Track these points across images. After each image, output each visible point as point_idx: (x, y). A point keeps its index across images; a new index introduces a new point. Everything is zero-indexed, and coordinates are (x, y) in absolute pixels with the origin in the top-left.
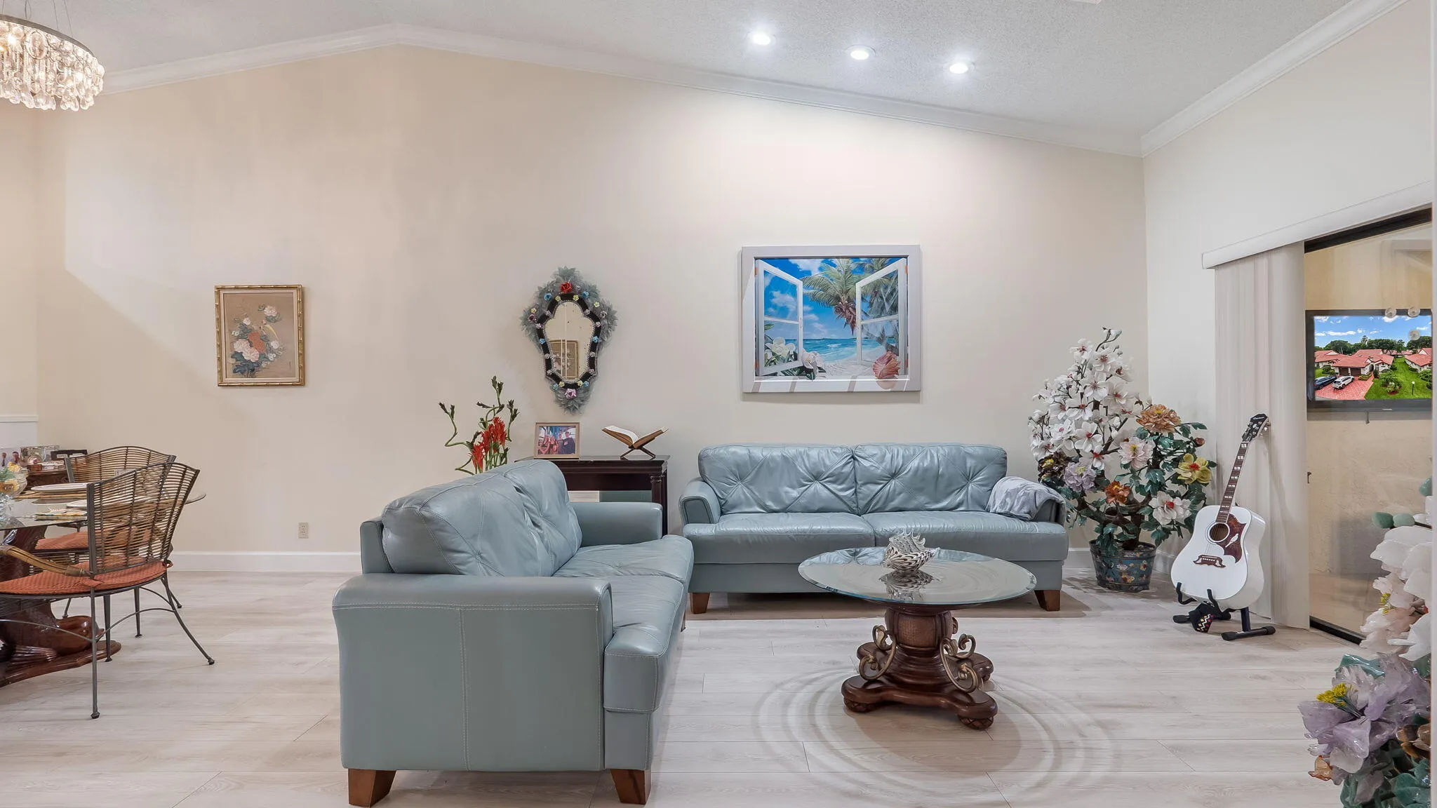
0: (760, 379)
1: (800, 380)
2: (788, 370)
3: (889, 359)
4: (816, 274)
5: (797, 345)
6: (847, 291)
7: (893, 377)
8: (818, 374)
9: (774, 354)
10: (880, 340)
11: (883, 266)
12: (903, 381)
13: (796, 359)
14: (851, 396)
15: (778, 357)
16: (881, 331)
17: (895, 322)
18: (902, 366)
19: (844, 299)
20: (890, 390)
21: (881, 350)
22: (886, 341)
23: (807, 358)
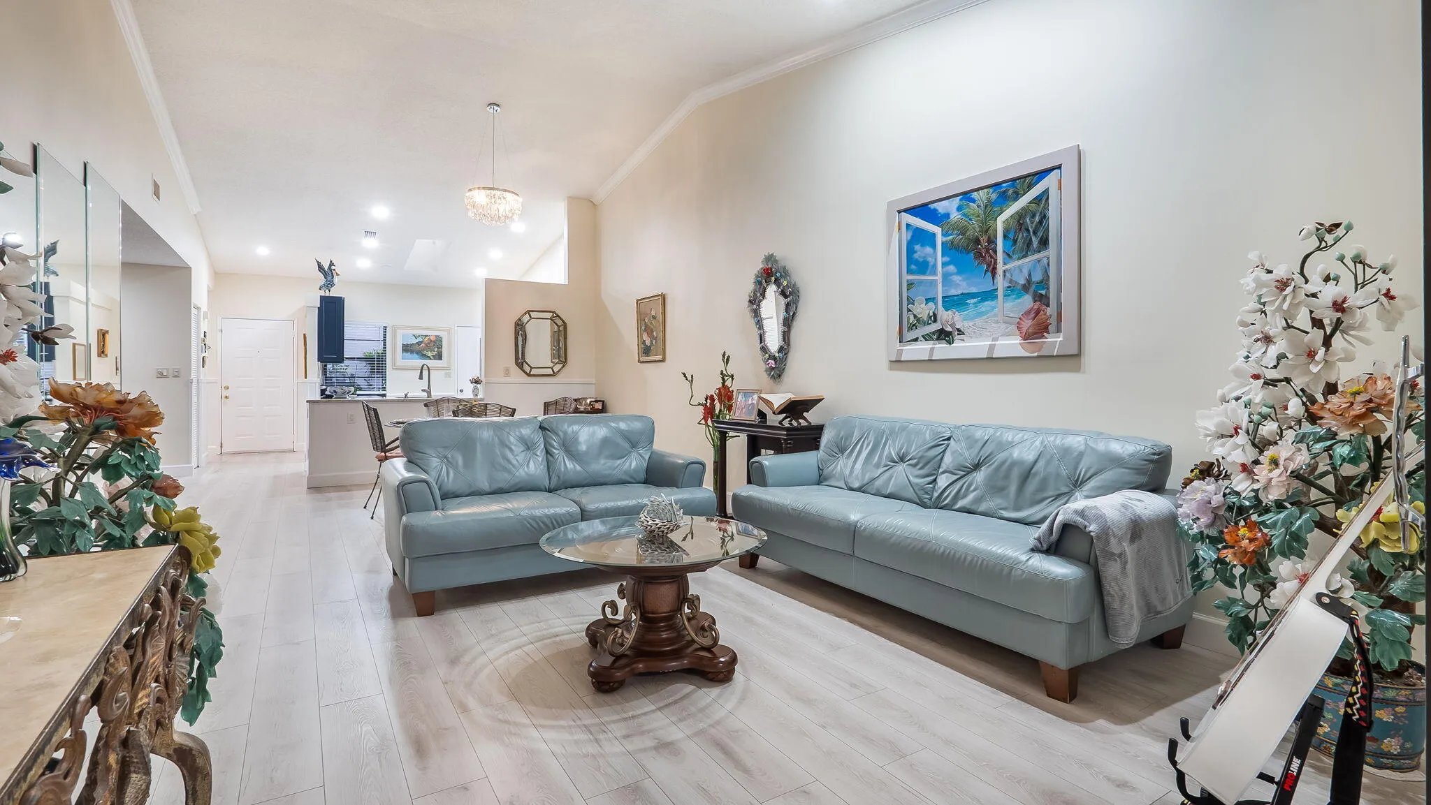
0: (904, 345)
1: (938, 346)
2: (927, 334)
3: (1038, 313)
4: (955, 216)
5: (936, 304)
6: (987, 231)
7: (1043, 337)
9: (915, 316)
10: (1026, 288)
11: (1030, 187)
12: (1054, 342)
13: (935, 321)
14: (991, 363)
15: (918, 320)
16: (1027, 275)
17: (1045, 261)
18: (1053, 321)
19: (984, 240)
20: (1036, 354)
21: (1027, 301)
22: (1033, 287)
23: (945, 316)
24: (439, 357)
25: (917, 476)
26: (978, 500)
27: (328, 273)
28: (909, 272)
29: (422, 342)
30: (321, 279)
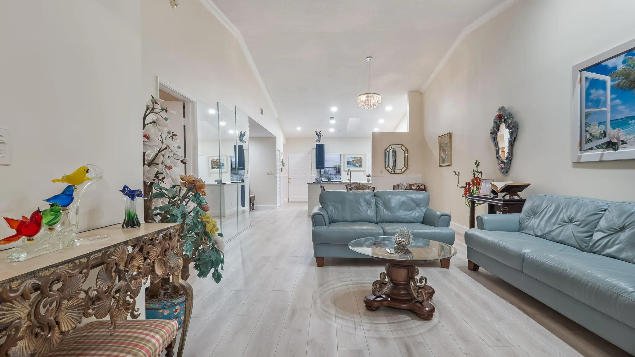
0: (583, 153)
1: (607, 152)
2: (599, 145)
4: (621, 67)
5: (606, 126)
8: (621, 146)
9: (591, 134)
13: (605, 136)
15: (593, 137)
23: (613, 133)
24: (361, 166)
25: (579, 232)
26: (620, 250)
27: (319, 135)
28: (587, 107)
29: (354, 160)
30: (317, 138)
